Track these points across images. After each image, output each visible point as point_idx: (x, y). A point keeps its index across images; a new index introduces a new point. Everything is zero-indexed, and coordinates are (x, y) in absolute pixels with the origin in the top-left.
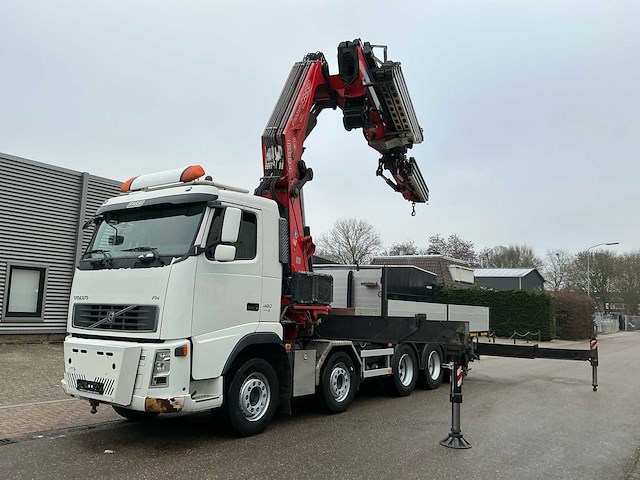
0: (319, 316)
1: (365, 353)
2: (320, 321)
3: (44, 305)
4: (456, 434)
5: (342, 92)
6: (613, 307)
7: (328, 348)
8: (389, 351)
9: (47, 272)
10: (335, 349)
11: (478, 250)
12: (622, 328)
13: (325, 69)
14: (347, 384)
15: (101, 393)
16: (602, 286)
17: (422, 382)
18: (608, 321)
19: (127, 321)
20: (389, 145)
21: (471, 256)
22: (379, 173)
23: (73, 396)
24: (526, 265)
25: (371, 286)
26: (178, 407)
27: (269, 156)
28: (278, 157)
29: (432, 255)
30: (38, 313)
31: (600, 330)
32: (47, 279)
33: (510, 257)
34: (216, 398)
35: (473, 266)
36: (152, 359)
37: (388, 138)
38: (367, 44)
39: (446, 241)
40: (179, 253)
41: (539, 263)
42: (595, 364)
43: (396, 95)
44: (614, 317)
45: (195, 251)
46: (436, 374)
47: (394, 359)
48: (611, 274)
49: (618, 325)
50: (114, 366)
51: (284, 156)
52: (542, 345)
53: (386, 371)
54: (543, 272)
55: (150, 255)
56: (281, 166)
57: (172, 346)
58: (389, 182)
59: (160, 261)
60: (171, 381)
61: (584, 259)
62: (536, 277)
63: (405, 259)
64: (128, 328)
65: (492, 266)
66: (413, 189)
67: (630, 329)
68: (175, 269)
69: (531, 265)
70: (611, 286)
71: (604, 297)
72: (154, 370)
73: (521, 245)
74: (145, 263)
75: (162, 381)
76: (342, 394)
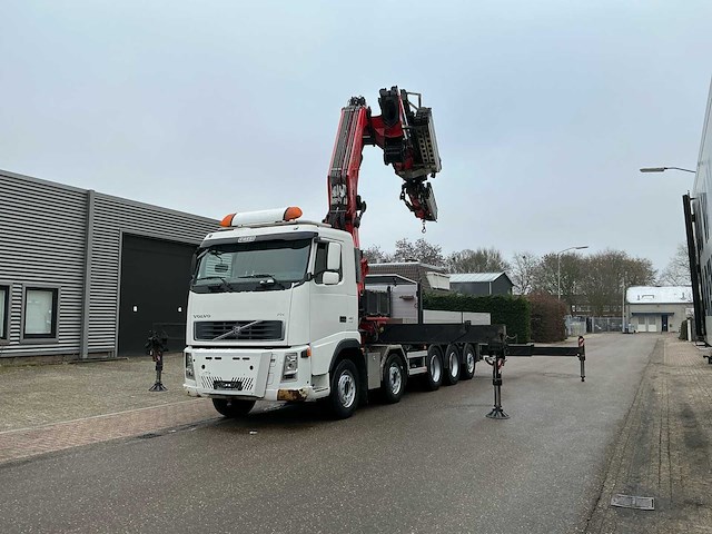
0: (382, 325)
1: (411, 355)
2: (382, 329)
3: (58, 326)
4: (498, 409)
5: (381, 131)
6: (580, 310)
7: (387, 350)
8: (424, 353)
9: (60, 292)
10: (392, 351)
11: (445, 254)
12: (589, 330)
13: (369, 111)
14: (399, 379)
15: (240, 389)
16: (568, 288)
17: (446, 380)
18: (577, 324)
19: (253, 333)
20: (414, 174)
21: (438, 260)
22: (402, 198)
23: (199, 396)
24: (494, 268)
25: (408, 299)
26: (304, 396)
27: (334, 193)
28: (343, 194)
29: (410, 263)
30: (53, 334)
31: (570, 333)
32: (60, 300)
33: (478, 262)
34: (325, 389)
35: (444, 272)
36: (282, 360)
37: (414, 169)
38: (403, 91)
39: (414, 246)
40: (297, 279)
41: (507, 266)
42: (582, 359)
43: (428, 136)
44: (582, 320)
45: (308, 278)
46: (454, 373)
47: (428, 358)
48: (578, 277)
49: (585, 327)
50: (251, 368)
51: (347, 193)
52: (536, 345)
53: (423, 369)
54: (511, 276)
55: (270, 281)
56: (346, 202)
57: (299, 350)
58: (408, 204)
59: (280, 286)
60: (298, 376)
61: (551, 261)
62: (505, 281)
63: (383, 267)
64: (254, 338)
65: (460, 271)
66: (427, 209)
67: (597, 331)
68: (295, 292)
69: (499, 270)
70: (577, 288)
71: (570, 299)
72: (284, 369)
73: (488, 249)
74: (266, 287)
75: (291, 377)
76: (397, 388)
